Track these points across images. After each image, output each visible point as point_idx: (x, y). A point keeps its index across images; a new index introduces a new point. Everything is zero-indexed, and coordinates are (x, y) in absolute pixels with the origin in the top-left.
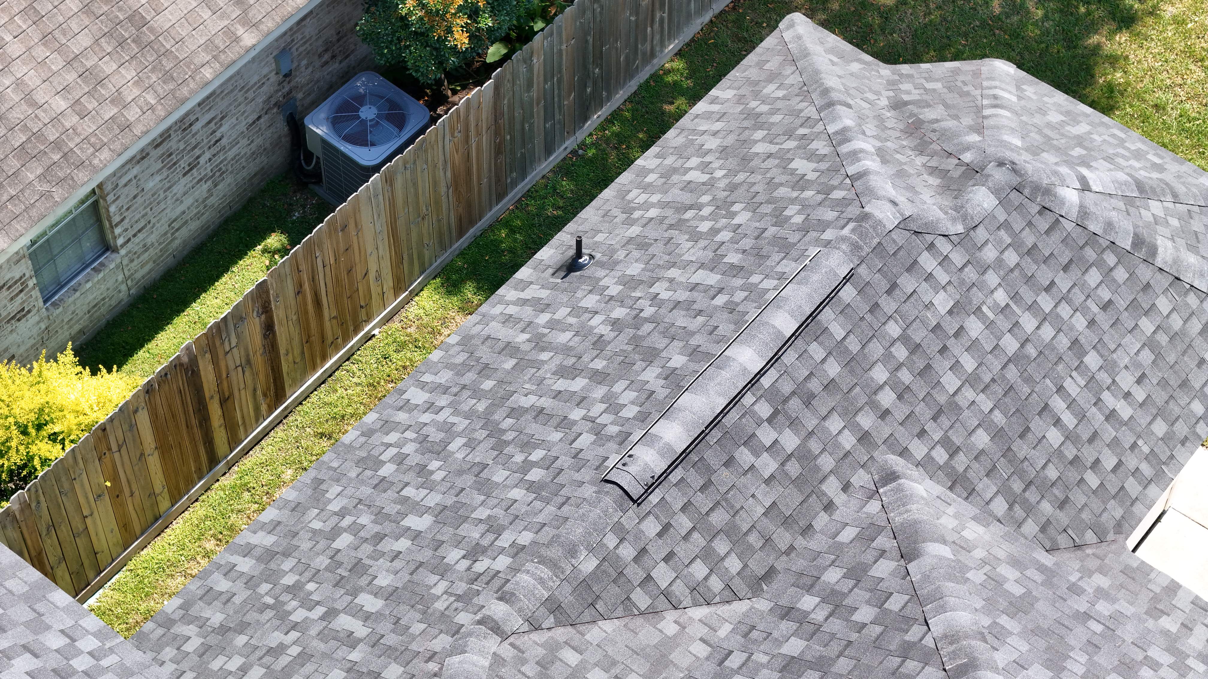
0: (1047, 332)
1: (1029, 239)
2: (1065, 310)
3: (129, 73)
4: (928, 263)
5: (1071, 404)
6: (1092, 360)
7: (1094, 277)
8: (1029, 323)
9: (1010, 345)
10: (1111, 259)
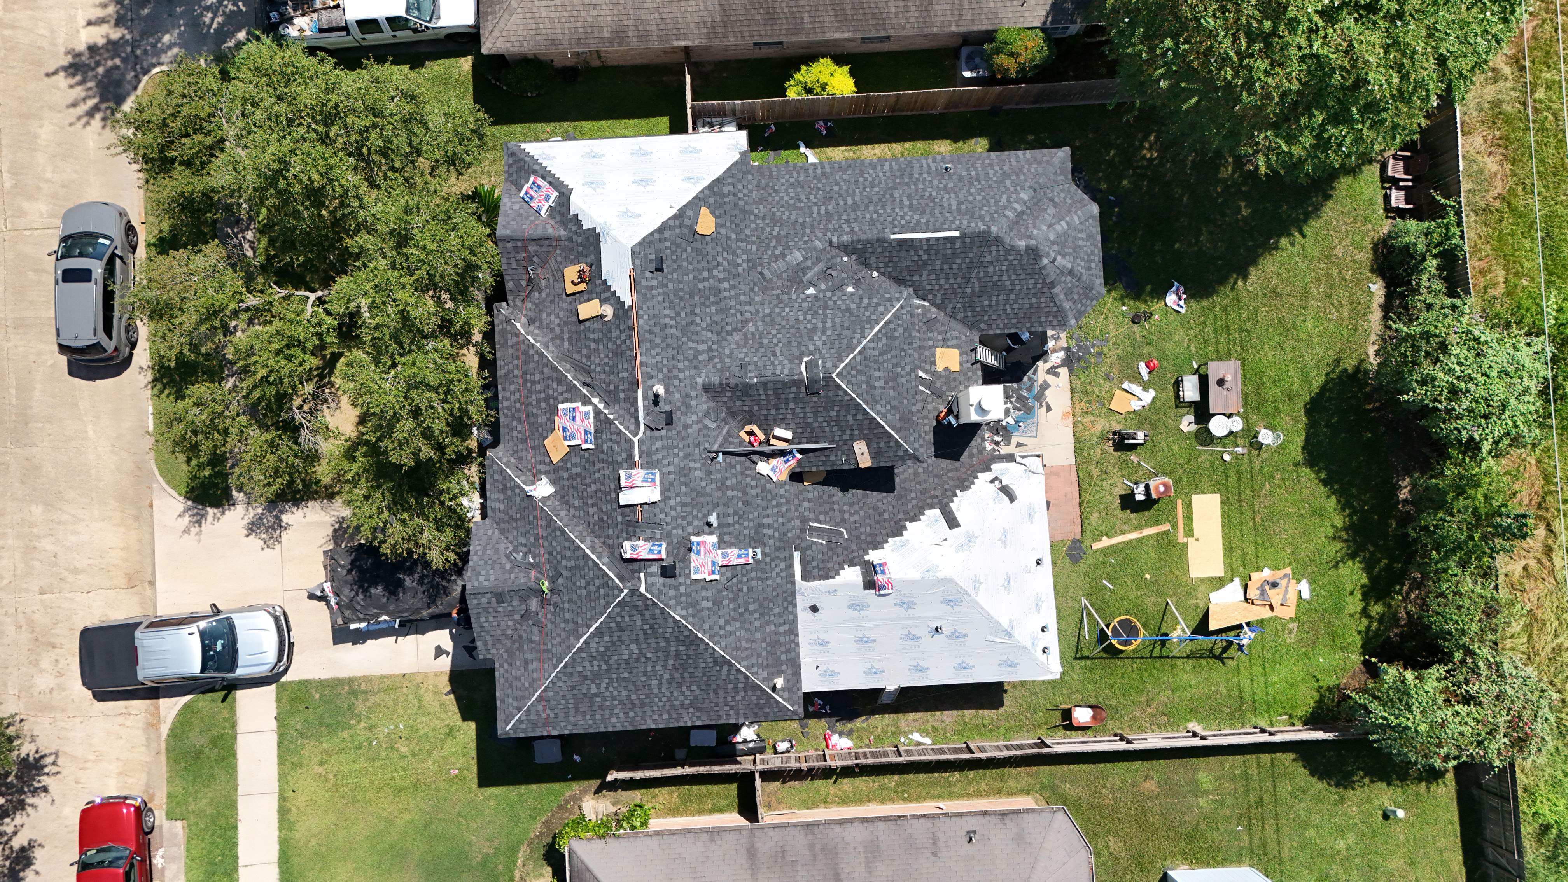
0: (1008, 283)
1: (1024, 262)
2: (1017, 282)
3: (916, 14)
4: (994, 248)
5: (998, 300)
6: (1012, 296)
7: (1033, 281)
8: (1005, 278)
9: (996, 278)
10: (1040, 281)
